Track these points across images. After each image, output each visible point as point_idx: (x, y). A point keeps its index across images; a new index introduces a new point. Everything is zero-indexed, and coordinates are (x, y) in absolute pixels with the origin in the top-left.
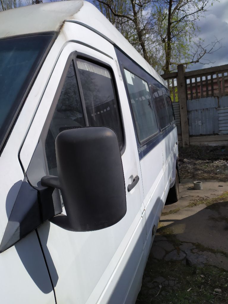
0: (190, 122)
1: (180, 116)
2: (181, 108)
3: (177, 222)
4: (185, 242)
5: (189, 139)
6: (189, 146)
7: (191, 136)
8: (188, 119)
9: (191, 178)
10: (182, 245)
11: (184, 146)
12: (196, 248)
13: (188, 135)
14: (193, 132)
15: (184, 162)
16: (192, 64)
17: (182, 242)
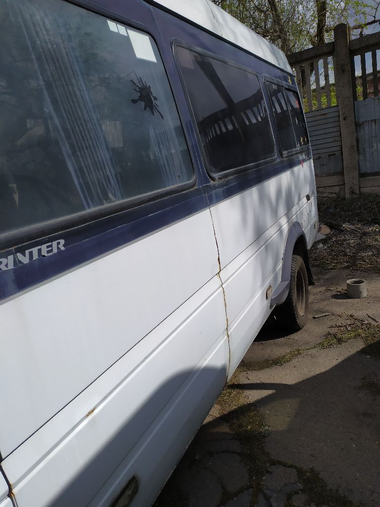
0: (360, 146)
1: (341, 135)
2: (341, 118)
3: (282, 391)
4: (280, 463)
5: (359, 181)
6: (358, 196)
7: (362, 175)
8: (358, 140)
9: (347, 267)
10: (271, 473)
11: (348, 196)
12: (303, 491)
13: (356, 174)
14: (367, 167)
15: (341, 231)
16: (373, 25)
17: (273, 463)
